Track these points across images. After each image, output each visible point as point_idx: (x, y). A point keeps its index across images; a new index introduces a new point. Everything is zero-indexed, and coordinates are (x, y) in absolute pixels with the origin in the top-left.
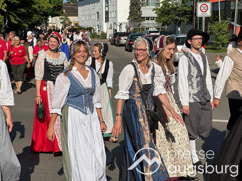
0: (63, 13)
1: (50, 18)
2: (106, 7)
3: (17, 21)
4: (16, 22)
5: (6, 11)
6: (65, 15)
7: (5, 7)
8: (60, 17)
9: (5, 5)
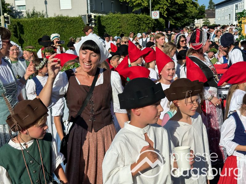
0: (205, 16)
1: (196, 20)
2: (236, 9)
3: (174, 22)
4: (173, 24)
5: (166, 16)
6: (206, 18)
7: (166, 14)
8: (203, 19)
9: (166, 12)
